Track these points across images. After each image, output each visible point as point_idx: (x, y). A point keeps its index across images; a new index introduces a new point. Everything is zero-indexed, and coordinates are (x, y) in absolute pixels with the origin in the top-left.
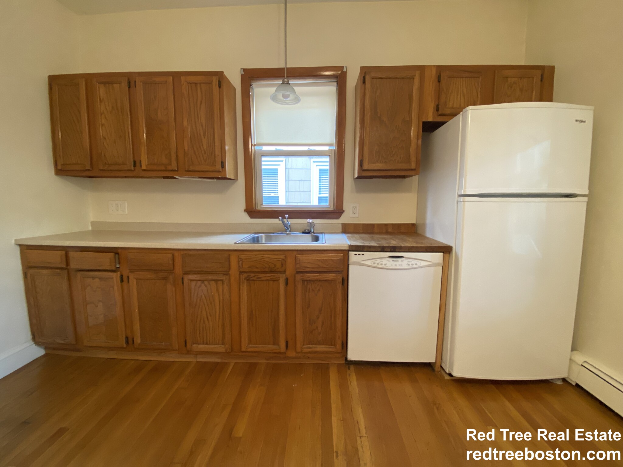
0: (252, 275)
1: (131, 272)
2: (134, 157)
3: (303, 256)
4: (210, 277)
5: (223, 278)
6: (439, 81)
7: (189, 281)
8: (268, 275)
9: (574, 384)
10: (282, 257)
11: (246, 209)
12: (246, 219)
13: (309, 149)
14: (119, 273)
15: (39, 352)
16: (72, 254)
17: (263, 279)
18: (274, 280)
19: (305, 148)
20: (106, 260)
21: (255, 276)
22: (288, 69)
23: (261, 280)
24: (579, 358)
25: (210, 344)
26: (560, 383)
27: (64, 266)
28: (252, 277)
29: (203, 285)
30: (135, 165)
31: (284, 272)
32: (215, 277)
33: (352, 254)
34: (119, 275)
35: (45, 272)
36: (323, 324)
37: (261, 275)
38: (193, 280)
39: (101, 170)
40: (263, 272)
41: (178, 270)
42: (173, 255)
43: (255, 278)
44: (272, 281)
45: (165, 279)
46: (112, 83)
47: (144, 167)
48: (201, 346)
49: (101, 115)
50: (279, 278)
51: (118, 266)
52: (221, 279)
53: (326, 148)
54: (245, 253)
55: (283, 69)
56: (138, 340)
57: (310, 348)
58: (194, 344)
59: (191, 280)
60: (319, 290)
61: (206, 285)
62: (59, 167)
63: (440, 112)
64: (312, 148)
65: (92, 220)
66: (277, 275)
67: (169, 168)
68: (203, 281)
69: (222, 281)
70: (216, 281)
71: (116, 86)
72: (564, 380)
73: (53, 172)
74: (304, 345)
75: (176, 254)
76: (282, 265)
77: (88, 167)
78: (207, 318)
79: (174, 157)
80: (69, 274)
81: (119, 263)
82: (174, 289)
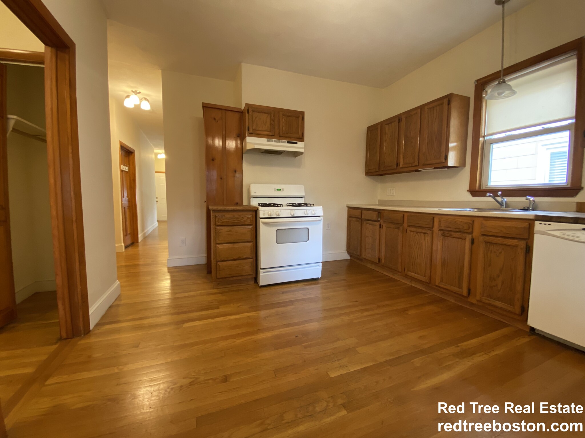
0: (447, 232)
1: (384, 223)
2: (397, 161)
3: (487, 222)
4: (421, 230)
5: (429, 232)
7: (410, 232)
8: (458, 234)
10: (470, 222)
11: (469, 190)
12: (469, 197)
13: (543, 127)
14: (379, 223)
15: (348, 257)
16: (364, 212)
17: (454, 236)
18: (463, 238)
19: (539, 128)
20: (374, 215)
21: (448, 233)
23: (452, 237)
25: (417, 274)
27: (360, 217)
28: (446, 234)
29: (417, 235)
30: (397, 165)
31: (471, 233)
32: (423, 231)
33: (537, 223)
34: (379, 224)
35: (354, 219)
36: (503, 283)
37: (453, 233)
38: (412, 231)
39: (382, 171)
40: (455, 231)
41: (405, 225)
42: (404, 215)
43: (448, 235)
44: (461, 239)
45: (398, 228)
46: (391, 123)
47: (401, 166)
48: (412, 274)
49: (385, 140)
50: (466, 237)
51: (379, 219)
52: (427, 232)
53: (563, 123)
54: (443, 216)
56: (383, 261)
57: (489, 300)
58: (409, 271)
59: (411, 231)
60: (501, 253)
61: (418, 236)
62: (367, 172)
64: (546, 126)
65: (379, 199)
66: (464, 235)
67: (414, 165)
68: (417, 232)
69: (427, 233)
70: (424, 233)
71: (393, 124)
73: (364, 174)
74: (483, 296)
75: (406, 215)
76: (469, 228)
77: (377, 170)
78: (418, 257)
79: (417, 158)
80: (361, 221)
81: (380, 218)
82: (402, 235)
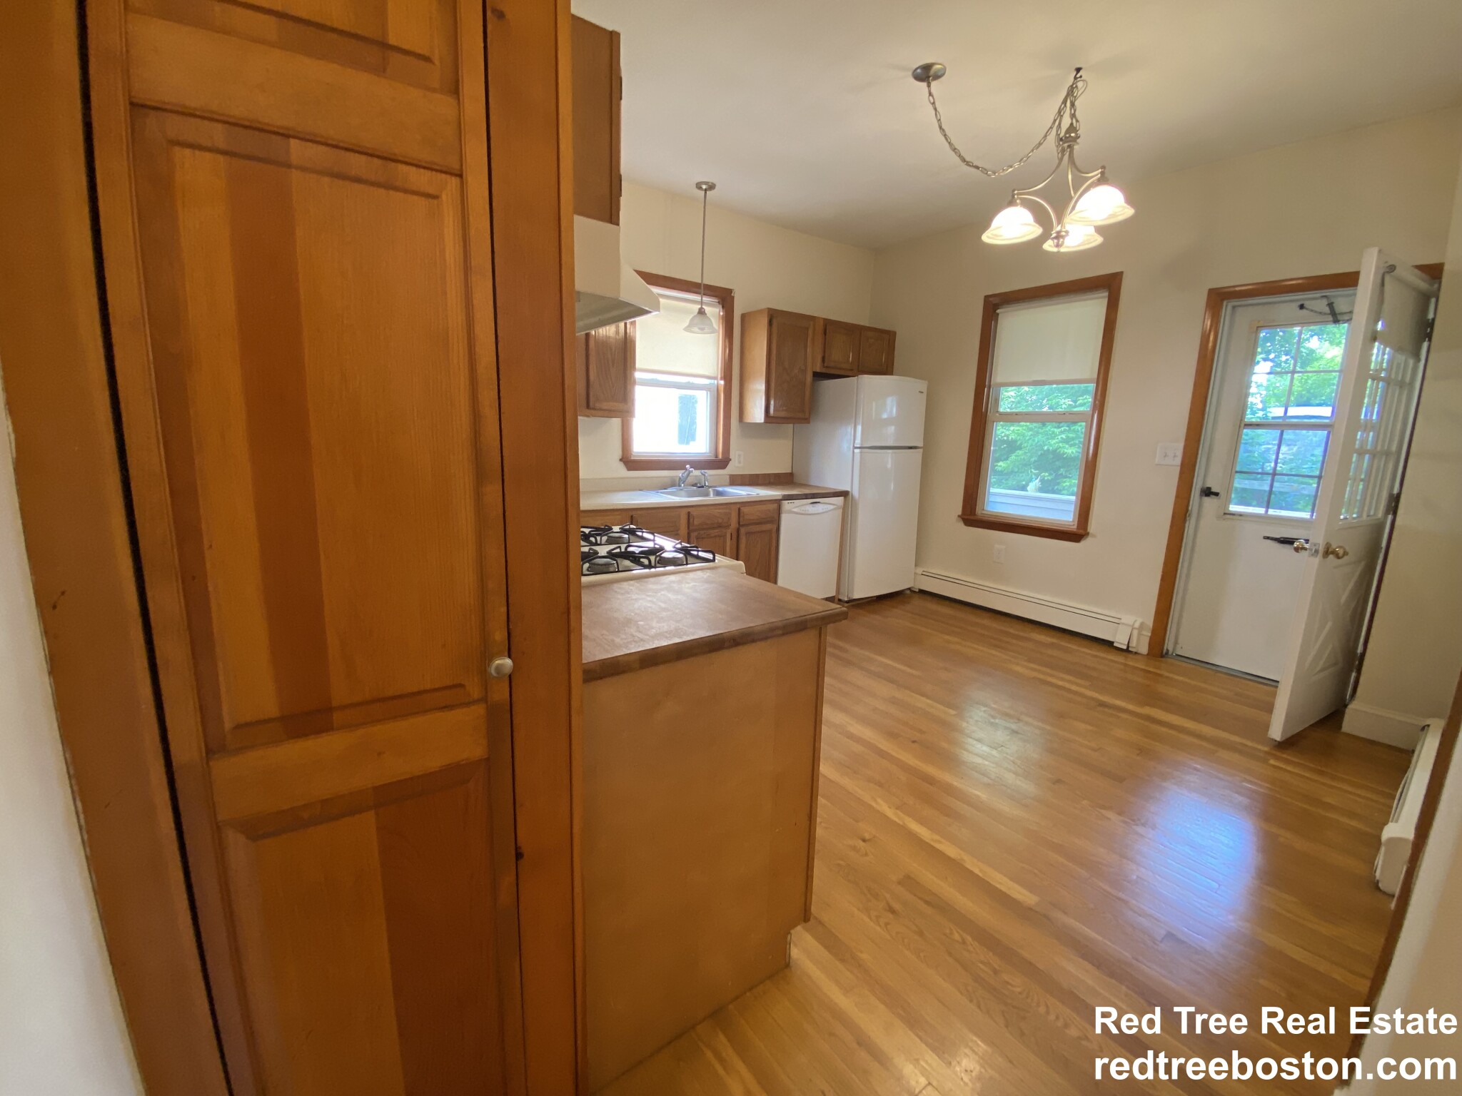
3: (746, 508)
6: (825, 334)
8: (716, 531)
9: (917, 591)
10: (728, 511)
11: (622, 459)
12: (622, 471)
17: (712, 535)
18: (721, 535)
21: (705, 533)
22: (704, 285)
24: (919, 571)
26: (908, 592)
28: (702, 535)
31: (729, 526)
33: (784, 503)
37: (710, 532)
40: (712, 528)
43: (704, 536)
44: (719, 537)
50: (726, 533)
53: (707, 382)
55: (700, 284)
60: (759, 542)
63: (826, 365)
64: (692, 380)
66: (723, 530)
72: (909, 589)
76: (729, 519)
